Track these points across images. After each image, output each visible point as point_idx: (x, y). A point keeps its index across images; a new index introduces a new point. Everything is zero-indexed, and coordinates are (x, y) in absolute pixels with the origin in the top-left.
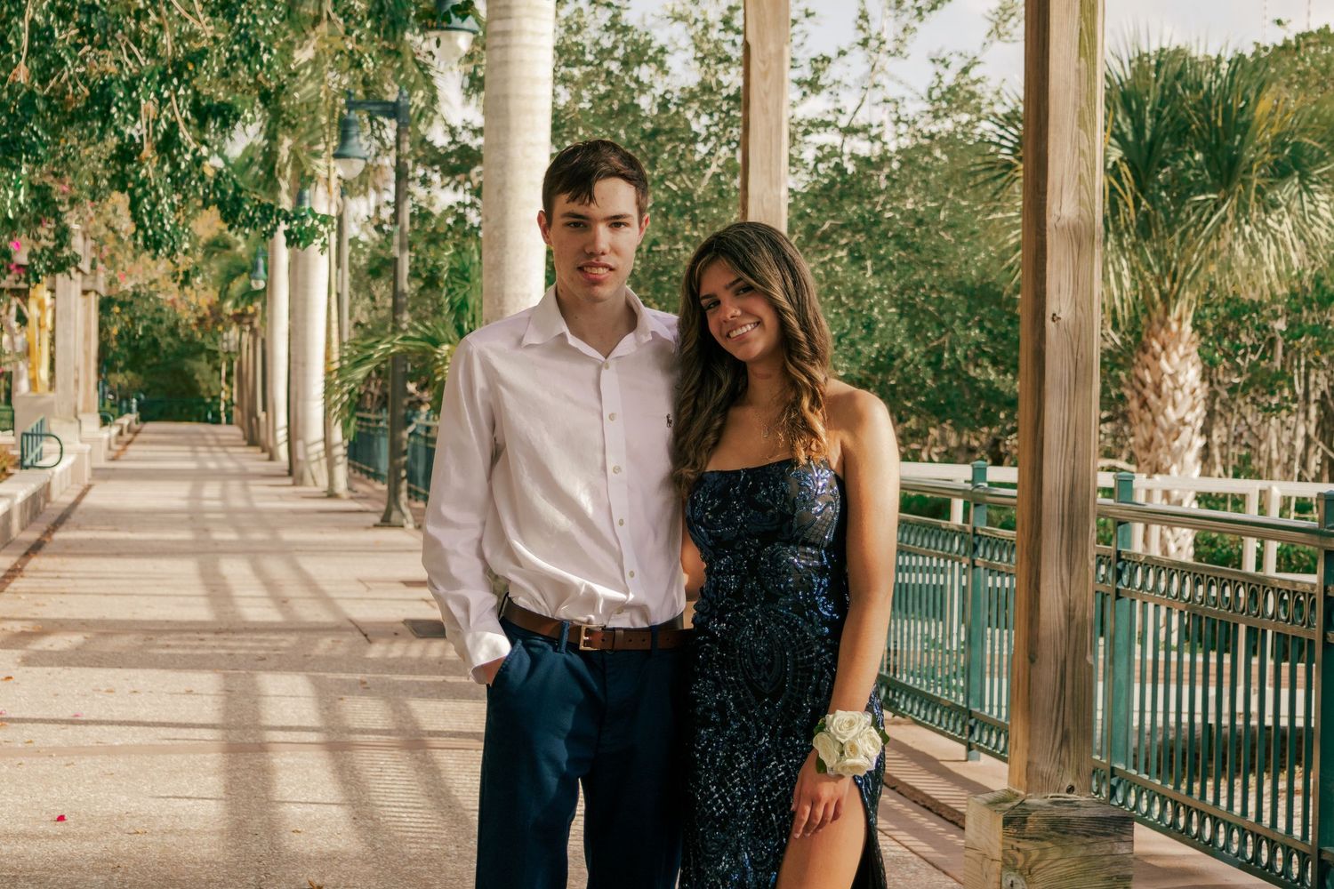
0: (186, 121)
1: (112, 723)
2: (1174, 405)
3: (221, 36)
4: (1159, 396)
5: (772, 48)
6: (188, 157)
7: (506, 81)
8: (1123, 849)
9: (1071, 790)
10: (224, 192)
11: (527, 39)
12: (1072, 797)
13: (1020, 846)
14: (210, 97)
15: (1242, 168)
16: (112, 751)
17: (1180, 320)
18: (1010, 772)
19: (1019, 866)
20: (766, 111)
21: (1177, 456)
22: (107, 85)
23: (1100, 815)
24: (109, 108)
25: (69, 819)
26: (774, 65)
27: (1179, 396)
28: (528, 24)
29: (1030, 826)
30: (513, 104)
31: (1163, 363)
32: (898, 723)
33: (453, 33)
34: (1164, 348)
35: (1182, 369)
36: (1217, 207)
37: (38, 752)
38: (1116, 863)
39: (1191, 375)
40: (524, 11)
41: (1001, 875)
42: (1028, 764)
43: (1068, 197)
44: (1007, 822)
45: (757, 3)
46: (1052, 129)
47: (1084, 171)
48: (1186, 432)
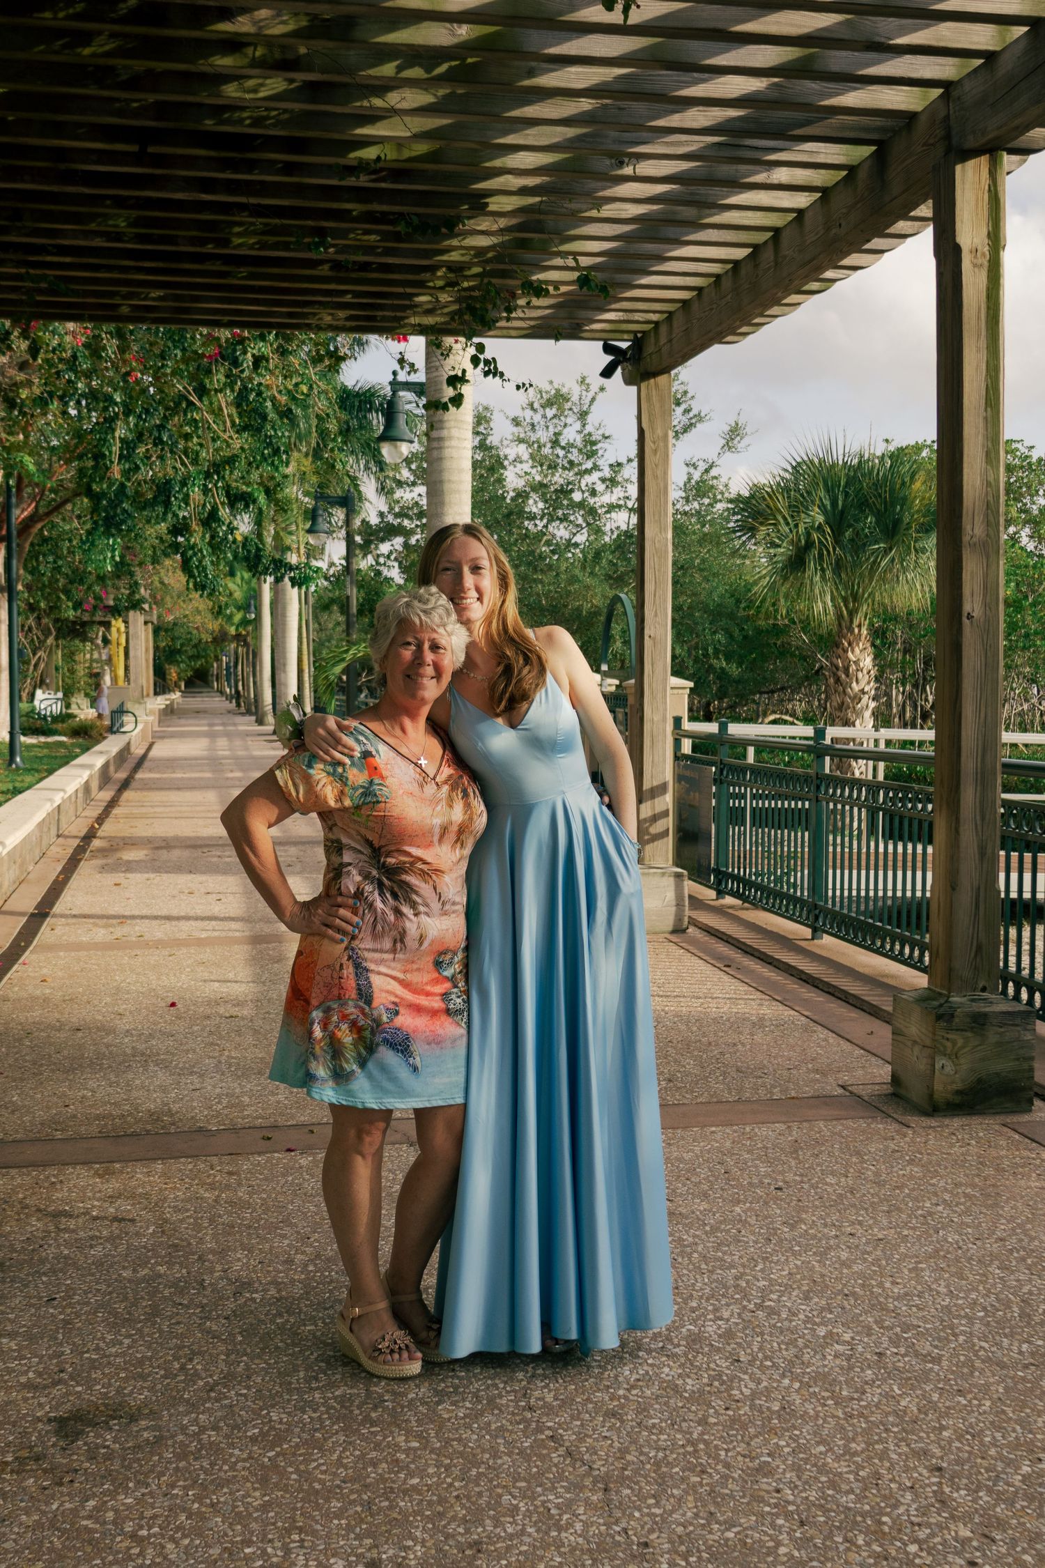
0: (223, 504)
1: (196, 919)
2: (857, 682)
3: (246, 447)
4: (847, 675)
5: (659, 432)
6: (224, 528)
7: (441, 472)
8: (1029, 1037)
9: (984, 989)
10: (249, 551)
11: (454, 443)
12: (984, 995)
13: (949, 1036)
14: (238, 488)
15: (904, 526)
16: (201, 943)
17: (859, 626)
18: (930, 979)
19: (948, 1051)
20: (656, 477)
22: (168, 482)
23: (1007, 1010)
24: (169, 497)
25: (179, 1006)
26: (661, 444)
27: (860, 675)
28: (454, 432)
29: (957, 1020)
30: (446, 487)
31: (850, 654)
32: (747, 909)
33: (399, 443)
34: (850, 644)
35: (862, 658)
36: (886, 551)
37: (147, 945)
38: (1022, 1048)
39: (868, 662)
40: (452, 423)
41: (933, 1059)
42: (950, 970)
43: (979, 520)
44: (939, 1017)
45: (649, 399)
46: (965, 465)
47: (991, 499)
48: (865, 699)
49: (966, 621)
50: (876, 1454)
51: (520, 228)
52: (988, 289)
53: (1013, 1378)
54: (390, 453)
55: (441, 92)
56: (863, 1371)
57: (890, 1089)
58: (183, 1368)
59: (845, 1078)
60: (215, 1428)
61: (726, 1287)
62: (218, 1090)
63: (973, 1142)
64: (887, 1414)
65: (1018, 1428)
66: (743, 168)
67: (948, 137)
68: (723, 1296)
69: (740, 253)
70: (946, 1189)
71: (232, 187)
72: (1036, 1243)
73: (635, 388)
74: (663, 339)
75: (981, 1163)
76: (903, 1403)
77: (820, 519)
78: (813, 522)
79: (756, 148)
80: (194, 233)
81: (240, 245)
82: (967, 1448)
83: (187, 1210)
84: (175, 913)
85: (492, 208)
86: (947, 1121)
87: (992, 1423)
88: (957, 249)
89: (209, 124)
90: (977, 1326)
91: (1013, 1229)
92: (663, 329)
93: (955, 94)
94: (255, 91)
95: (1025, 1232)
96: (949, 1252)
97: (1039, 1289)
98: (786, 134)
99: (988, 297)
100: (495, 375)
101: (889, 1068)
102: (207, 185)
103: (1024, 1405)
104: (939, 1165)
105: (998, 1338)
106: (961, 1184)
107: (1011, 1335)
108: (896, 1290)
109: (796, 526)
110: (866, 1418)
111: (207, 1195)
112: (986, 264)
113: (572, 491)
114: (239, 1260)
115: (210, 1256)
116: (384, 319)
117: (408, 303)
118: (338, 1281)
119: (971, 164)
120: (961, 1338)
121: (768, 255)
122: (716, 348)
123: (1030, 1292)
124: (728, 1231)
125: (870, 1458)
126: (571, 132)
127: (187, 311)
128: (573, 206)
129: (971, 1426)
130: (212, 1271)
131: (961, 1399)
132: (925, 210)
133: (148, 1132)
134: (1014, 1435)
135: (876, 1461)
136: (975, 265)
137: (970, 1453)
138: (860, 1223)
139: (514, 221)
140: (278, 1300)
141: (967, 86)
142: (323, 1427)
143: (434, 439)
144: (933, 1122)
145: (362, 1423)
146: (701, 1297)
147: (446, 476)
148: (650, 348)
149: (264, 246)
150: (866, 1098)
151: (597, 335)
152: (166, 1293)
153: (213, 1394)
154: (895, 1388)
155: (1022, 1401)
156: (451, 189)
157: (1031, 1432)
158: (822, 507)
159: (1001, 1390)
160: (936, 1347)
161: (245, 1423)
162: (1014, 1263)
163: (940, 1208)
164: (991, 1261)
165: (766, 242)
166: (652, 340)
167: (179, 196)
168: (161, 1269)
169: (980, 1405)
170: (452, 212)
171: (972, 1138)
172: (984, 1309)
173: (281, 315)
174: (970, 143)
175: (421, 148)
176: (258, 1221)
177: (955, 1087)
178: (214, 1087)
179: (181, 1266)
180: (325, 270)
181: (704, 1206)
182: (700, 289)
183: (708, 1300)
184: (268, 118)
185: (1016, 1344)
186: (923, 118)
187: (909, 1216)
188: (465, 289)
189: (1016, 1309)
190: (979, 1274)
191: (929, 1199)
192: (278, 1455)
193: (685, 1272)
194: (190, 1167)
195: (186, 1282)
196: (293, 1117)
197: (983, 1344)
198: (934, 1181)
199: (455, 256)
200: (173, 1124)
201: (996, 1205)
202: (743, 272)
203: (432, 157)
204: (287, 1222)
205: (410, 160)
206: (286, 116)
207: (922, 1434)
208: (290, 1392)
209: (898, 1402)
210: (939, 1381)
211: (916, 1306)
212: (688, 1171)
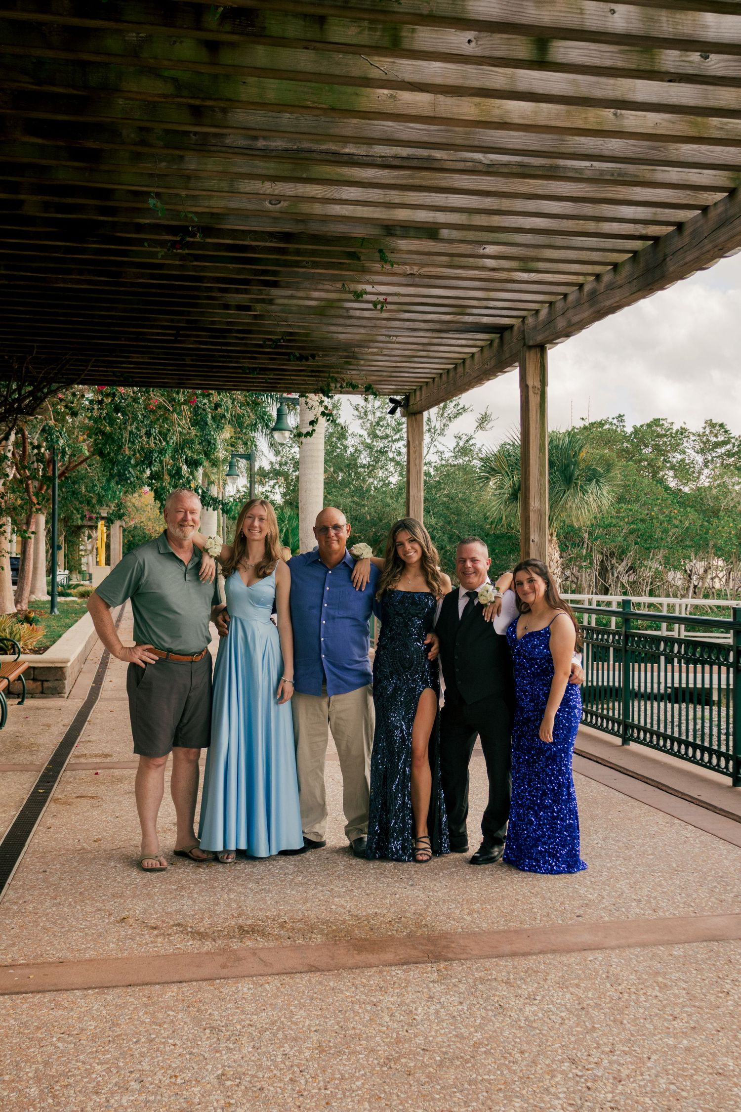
5: (417, 443)
20: (415, 465)
26: (418, 448)
43: (537, 500)
45: (412, 426)
49: (531, 543)
52: (540, 405)
67: (524, 339)
69: (450, 366)
73: (406, 418)
74: (417, 397)
88: (527, 386)
92: (418, 393)
93: (526, 322)
99: (540, 407)
112: (539, 394)
119: (532, 353)
121: (460, 369)
132: (517, 365)
136: (534, 395)
141: (531, 321)
148: (412, 401)
151: (386, 395)
166: (414, 398)
174: (531, 343)
182: (434, 378)
186: (516, 328)
202: (451, 375)
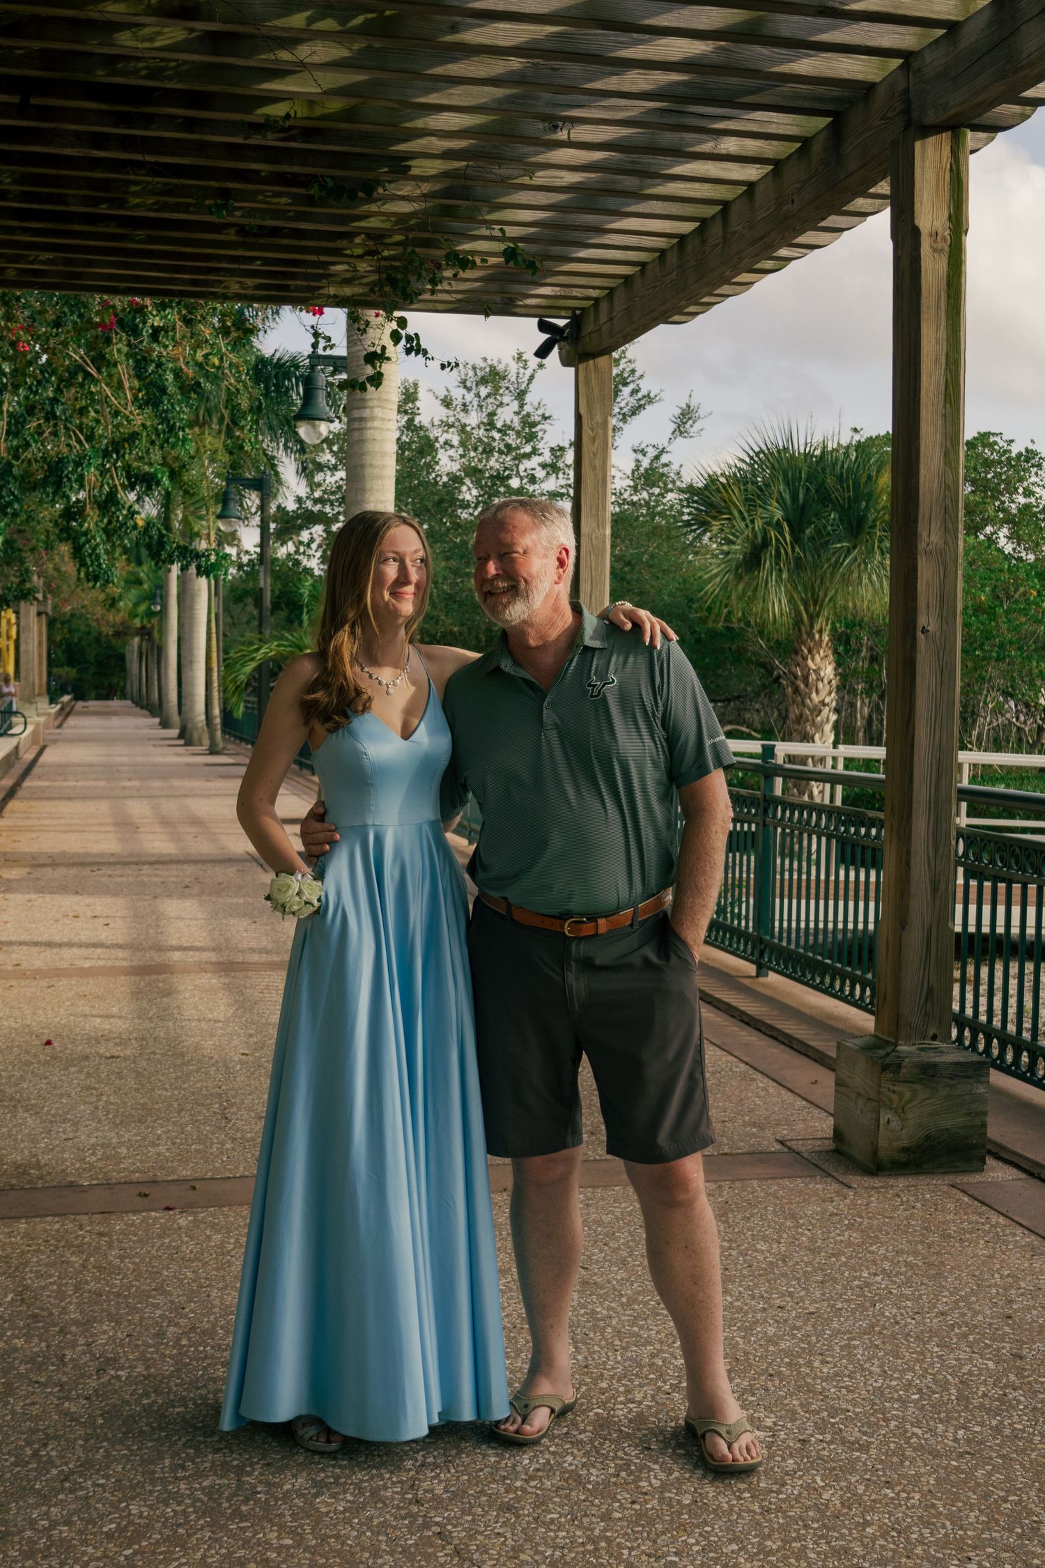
0: (123, 485)
1: (80, 945)
2: (817, 692)
3: (149, 424)
4: (807, 685)
5: (598, 418)
6: (125, 512)
7: (362, 454)
8: (981, 1089)
9: (934, 1038)
10: (151, 537)
11: (376, 424)
12: (937, 1043)
14: (139, 468)
15: (870, 523)
16: (84, 973)
17: (820, 632)
18: (877, 1022)
19: (894, 1105)
20: (594, 468)
21: (819, 728)
22: (61, 461)
23: (962, 1060)
24: (61, 478)
25: (56, 1044)
26: (600, 431)
27: (820, 685)
28: (378, 412)
29: (904, 1071)
30: (368, 471)
31: (810, 662)
33: (317, 422)
34: (810, 651)
35: (822, 666)
36: (849, 552)
37: (24, 975)
38: (975, 1101)
39: (828, 671)
40: (376, 402)
41: (878, 1113)
42: (898, 1016)
43: (936, 525)
44: (885, 1068)
45: (587, 382)
46: (922, 466)
47: (949, 503)
48: (826, 710)
49: (920, 636)
50: (793, 1553)
51: (447, 193)
52: (948, 276)
53: (945, 1468)
54: (306, 433)
55: (356, 47)
56: (784, 1459)
57: (832, 1146)
58: (36, 1454)
59: (784, 1132)
60: (68, 1522)
61: (640, 1366)
62: (93, 1140)
63: (919, 1205)
64: (808, 1508)
65: (948, 1523)
66: (688, 136)
67: (907, 111)
68: (637, 1375)
69: (687, 227)
70: (886, 1258)
71: (127, 143)
72: (980, 1318)
73: (572, 370)
74: (603, 318)
75: (926, 1228)
76: (826, 1496)
77: (779, 514)
78: (772, 517)
79: (702, 116)
80: (85, 192)
81: (137, 206)
82: (892, 1546)
83: (51, 1276)
84: (57, 938)
85: (414, 172)
86: (891, 1182)
87: (920, 1518)
88: (916, 232)
89: (101, 76)
90: (911, 1410)
91: (956, 1302)
92: (604, 306)
93: (915, 65)
94: (152, 39)
95: (969, 1306)
96: (885, 1328)
97: (980, 1369)
98: (733, 102)
99: (949, 284)
100: (417, 354)
101: (831, 1121)
102: (99, 141)
103: (956, 1498)
104: (880, 1231)
105: (932, 1423)
106: (902, 1252)
107: (947, 1421)
108: (825, 1370)
109: (752, 521)
110: (784, 1512)
111: (73, 1259)
112: (947, 249)
113: (509, 477)
114: (105, 1332)
115: (73, 1328)
116: (297, 289)
117: (321, 271)
118: (213, 1357)
119: (932, 140)
120: (893, 1424)
121: (716, 230)
122: (662, 328)
123: (970, 1373)
124: (647, 1303)
125: (786, 1557)
126: (499, 92)
127: (79, 276)
128: (503, 171)
129: (897, 1521)
130: (74, 1345)
131: (888, 1491)
132: (884, 187)
133: (12, 1188)
134: (943, 1531)
135: (793, 1561)
136: (935, 250)
137: (894, 1551)
138: (791, 1295)
139: (438, 187)
140: (146, 1378)
141: (929, 57)
142: (187, 1522)
143: (355, 420)
144: (876, 1182)
145: (231, 1518)
146: (612, 1377)
147: (367, 460)
148: (589, 327)
149: (163, 207)
150: (806, 1155)
151: (532, 311)
152: (22, 1369)
153: (67, 1485)
154: (818, 1479)
155: (954, 1493)
156: (367, 151)
157: (961, 1528)
158: (781, 501)
159: (932, 1482)
160: (865, 1433)
161: (101, 1517)
162: (955, 1340)
163: (878, 1278)
164: (930, 1337)
165: (714, 217)
166: (592, 318)
167: (68, 152)
168: (19, 1343)
169: (908, 1499)
170: (370, 176)
171: (917, 1200)
172: (920, 1391)
173: (183, 282)
174: (931, 118)
175: (335, 105)
176: (128, 1289)
177: (900, 1144)
178: (89, 1136)
179: (41, 1340)
180: (231, 235)
181: (622, 1274)
182: (643, 265)
183: (619, 1380)
184: (165, 69)
185: (951, 1430)
186: (881, 91)
187: (845, 1287)
188: (386, 259)
189: (953, 1391)
190: (918, 1353)
191: (868, 1268)
192: (135, 1553)
193: (596, 1348)
194: (57, 1226)
195: (44, 1357)
196: (174, 1171)
197: (916, 1430)
198: (874, 1248)
199: (373, 223)
200: (41, 1178)
201: (939, 1275)
202: (689, 248)
203: (349, 115)
204: (160, 1289)
205: (324, 118)
206: (186, 67)
207: (844, 1531)
208: (153, 1482)
209: (820, 1495)
210: (866, 1472)
211: (846, 1387)
212: (607, 1235)
